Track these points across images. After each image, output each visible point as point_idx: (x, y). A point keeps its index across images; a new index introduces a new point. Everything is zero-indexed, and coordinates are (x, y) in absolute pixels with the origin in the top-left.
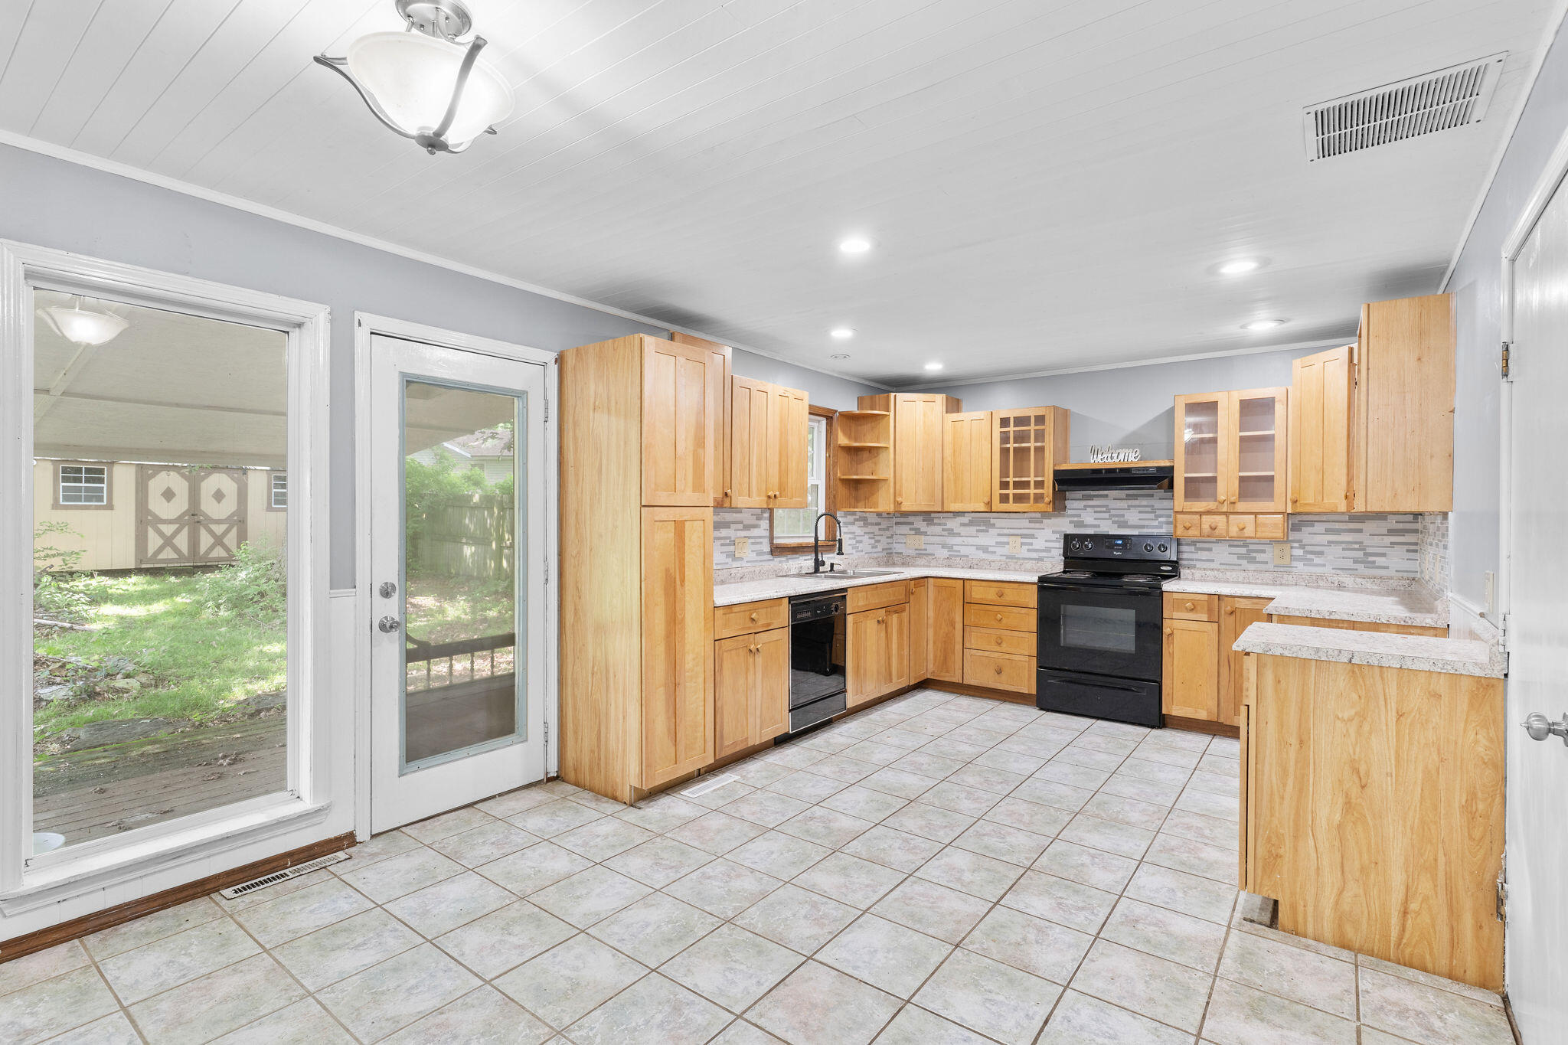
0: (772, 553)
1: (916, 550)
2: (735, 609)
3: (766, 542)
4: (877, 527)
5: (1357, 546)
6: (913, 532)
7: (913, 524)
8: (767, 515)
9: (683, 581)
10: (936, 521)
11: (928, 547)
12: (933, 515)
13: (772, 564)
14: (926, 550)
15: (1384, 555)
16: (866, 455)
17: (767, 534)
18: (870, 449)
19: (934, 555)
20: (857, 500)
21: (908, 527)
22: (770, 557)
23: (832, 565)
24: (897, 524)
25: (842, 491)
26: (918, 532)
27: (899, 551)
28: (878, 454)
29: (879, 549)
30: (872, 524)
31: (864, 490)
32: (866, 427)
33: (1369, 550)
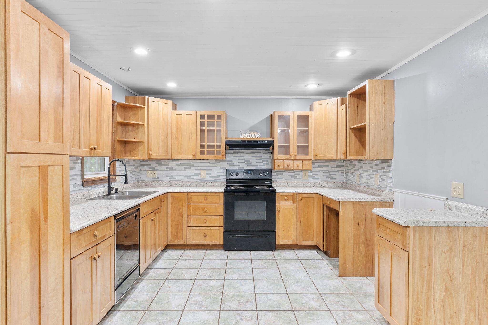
0: (83, 185)
1: (152, 178)
2: (85, 231)
3: (79, 178)
4: (133, 167)
5: (327, 172)
6: (151, 169)
7: (150, 165)
8: (80, 161)
9: (46, 217)
10: (163, 164)
11: (158, 176)
12: (162, 161)
13: (83, 192)
14: (158, 178)
15: (335, 175)
16: (130, 128)
17: (80, 173)
18: (133, 125)
19: (162, 180)
20: (125, 152)
21: (148, 167)
22: (82, 187)
23: (117, 189)
24: (141, 165)
25: (119, 147)
26: (153, 169)
27: (143, 179)
28: (138, 128)
29: (134, 179)
30: (131, 165)
31: (129, 147)
32: (131, 113)
33: (331, 173)
